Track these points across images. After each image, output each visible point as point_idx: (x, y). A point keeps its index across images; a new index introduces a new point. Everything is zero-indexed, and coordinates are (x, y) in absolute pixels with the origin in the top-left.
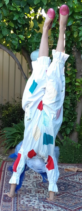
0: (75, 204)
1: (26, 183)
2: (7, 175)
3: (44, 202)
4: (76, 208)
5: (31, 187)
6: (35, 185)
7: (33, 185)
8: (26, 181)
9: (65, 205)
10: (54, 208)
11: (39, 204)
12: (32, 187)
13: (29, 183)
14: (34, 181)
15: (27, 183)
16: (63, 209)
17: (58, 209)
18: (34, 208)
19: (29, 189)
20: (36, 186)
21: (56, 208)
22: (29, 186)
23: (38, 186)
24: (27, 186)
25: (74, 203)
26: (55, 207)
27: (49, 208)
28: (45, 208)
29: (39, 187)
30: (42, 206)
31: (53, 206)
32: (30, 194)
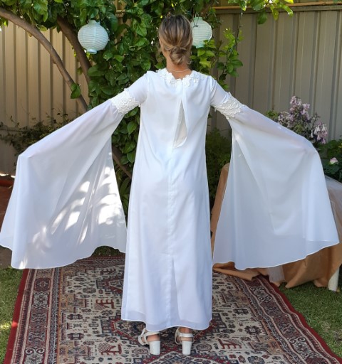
1: (77, 326)
2: (35, 303)
5: (89, 335)
6: (99, 329)
7: (96, 330)
8: (79, 318)
12: (93, 337)
13: (85, 325)
14: (98, 315)
15: (80, 326)
19: (85, 343)
20: (101, 333)
22: (85, 334)
23: (108, 331)
24: (81, 336)
29: (110, 334)
32: (89, 359)
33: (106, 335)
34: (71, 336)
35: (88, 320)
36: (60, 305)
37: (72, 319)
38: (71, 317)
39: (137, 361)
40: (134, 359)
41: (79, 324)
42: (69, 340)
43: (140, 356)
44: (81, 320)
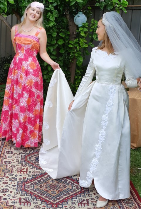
0: (59, 193)
3: (22, 193)
4: (59, 201)
5: (14, 163)
6: (20, 160)
7: (18, 160)
8: (11, 154)
9: (47, 194)
10: (32, 203)
11: (16, 195)
12: (16, 164)
13: (13, 157)
16: (43, 203)
17: (36, 204)
18: (7, 204)
19: (11, 166)
20: (20, 162)
21: (34, 203)
22: (12, 162)
23: (23, 161)
24: (10, 163)
25: (58, 191)
26: (33, 201)
27: (26, 204)
28: (22, 204)
29: (24, 163)
30: (18, 199)
31: (32, 199)
32: (11, 175)
33: (22, 163)
34: (6, 162)
35: (15, 155)
36: (4, 146)
37: (8, 153)
38: (8, 152)
39: (33, 177)
40: (32, 176)
41: (10, 156)
42: (4, 164)
43: (36, 174)
44: (12, 155)
